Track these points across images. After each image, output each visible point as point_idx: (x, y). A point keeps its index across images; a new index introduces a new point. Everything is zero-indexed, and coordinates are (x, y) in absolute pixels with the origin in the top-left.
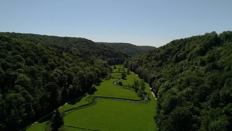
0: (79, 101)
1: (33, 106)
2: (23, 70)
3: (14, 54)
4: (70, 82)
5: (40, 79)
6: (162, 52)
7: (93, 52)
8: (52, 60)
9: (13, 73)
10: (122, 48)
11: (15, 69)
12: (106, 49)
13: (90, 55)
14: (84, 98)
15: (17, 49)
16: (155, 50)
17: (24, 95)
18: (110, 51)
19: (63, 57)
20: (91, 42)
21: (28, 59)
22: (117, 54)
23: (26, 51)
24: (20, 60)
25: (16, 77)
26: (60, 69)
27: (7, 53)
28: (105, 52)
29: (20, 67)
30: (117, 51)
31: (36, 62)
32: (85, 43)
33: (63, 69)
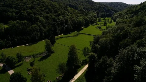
0: (70, 34)
1: (44, 32)
2: (42, 15)
3: (40, 7)
4: (66, 23)
5: (50, 21)
6: (138, 8)
7: (92, 9)
8: (60, 11)
9: (38, 17)
10: (116, 6)
11: (39, 15)
12: (102, 6)
13: (90, 11)
14: (73, 33)
15: (42, 5)
16: (134, 6)
17: (39, 26)
18: (104, 8)
19: (67, 10)
20: (92, 2)
21: (47, 10)
22: (109, 10)
23: (47, 6)
24: (42, 10)
25: (39, 18)
26: (63, 16)
27: (37, 7)
28: (100, 8)
29: (41, 14)
30: (109, 7)
31: (51, 12)
32: (87, 3)
33: (64, 17)
